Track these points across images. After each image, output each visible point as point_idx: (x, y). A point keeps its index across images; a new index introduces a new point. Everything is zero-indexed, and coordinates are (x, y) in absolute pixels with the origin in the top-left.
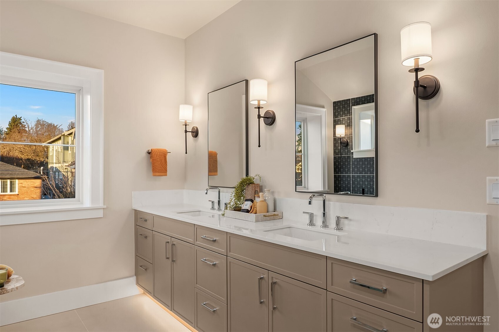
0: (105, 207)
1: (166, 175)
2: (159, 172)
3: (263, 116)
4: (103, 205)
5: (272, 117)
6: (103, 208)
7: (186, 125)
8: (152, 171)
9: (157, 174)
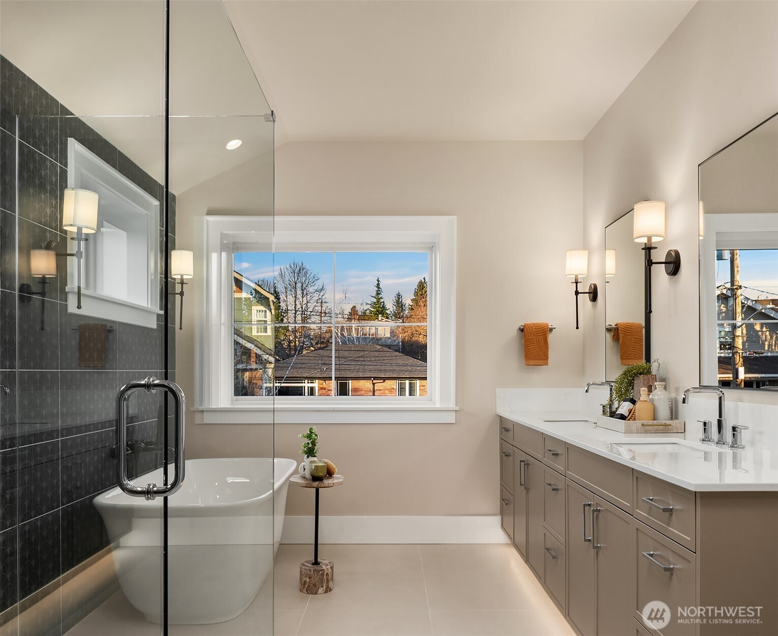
0: (457, 408)
1: (546, 364)
2: (534, 359)
3: (664, 261)
4: (455, 406)
5: (673, 260)
6: (456, 411)
7: (577, 283)
8: (524, 360)
9: (532, 362)
